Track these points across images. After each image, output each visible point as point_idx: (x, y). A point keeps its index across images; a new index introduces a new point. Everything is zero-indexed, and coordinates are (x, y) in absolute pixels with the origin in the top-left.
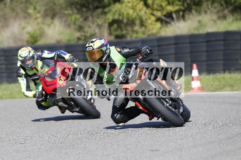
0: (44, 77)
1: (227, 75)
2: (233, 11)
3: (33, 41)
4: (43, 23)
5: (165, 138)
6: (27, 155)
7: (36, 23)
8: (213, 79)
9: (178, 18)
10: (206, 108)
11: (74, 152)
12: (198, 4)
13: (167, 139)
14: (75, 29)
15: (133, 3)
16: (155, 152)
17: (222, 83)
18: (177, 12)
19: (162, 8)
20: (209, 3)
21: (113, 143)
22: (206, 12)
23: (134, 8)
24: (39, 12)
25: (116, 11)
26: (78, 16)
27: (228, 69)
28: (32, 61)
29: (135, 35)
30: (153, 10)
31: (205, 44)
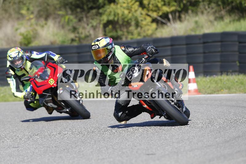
0: (35, 78)
1: (224, 77)
2: (230, 12)
3: (26, 42)
4: (37, 24)
5: (161, 142)
6: (21, 159)
7: (29, 23)
8: (210, 81)
9: (174, 19)
10: (203, 111)
11: (68, 157)
12: (195, 4)
13: (163, 142)
14: (69, 30)
15: (128, 3)
16: (151, 156)
17: (219, 85)
18: (173, 12)
19: (157, 9)
20: (206, 3)
21: (108, 147)
22: (202, 13)
23: (129, 9)
24: (32, 13)
25: (111, 12)
26: (72, 17)
27: (225, 72)
28: (21, 62)
29: (130, 37)
30: (148, 10)
31: (202, 45)
